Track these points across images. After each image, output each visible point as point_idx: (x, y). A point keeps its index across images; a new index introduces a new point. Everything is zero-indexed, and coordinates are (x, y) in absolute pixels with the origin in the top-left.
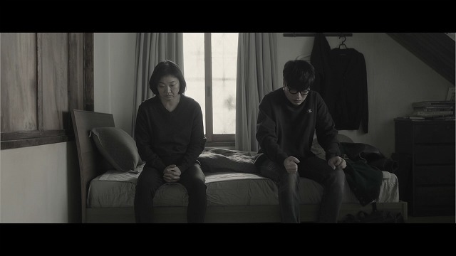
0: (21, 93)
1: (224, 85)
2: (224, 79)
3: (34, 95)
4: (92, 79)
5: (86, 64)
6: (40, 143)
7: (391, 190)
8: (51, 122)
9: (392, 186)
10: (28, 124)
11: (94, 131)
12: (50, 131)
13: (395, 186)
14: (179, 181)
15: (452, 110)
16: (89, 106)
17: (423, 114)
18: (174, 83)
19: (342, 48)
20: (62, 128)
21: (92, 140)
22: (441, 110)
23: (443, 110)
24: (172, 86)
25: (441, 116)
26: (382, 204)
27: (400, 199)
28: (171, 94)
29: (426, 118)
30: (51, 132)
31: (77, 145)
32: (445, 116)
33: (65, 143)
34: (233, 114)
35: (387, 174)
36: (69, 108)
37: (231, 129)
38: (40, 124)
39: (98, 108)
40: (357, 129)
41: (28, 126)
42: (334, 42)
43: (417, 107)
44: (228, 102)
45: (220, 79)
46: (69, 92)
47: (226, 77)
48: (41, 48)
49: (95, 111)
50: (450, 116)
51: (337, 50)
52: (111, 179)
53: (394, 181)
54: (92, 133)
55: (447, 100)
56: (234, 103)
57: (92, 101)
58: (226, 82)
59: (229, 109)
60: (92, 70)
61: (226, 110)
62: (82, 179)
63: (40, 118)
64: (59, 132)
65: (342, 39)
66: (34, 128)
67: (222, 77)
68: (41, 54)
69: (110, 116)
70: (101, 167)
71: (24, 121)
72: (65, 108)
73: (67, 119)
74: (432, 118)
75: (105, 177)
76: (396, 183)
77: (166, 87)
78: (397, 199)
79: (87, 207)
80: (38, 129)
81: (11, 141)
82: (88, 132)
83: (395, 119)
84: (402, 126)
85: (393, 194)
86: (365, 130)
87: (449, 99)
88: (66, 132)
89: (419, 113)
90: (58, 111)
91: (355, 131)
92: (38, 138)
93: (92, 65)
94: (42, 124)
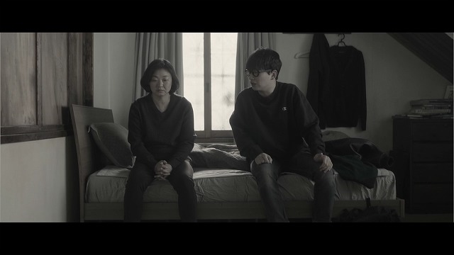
0: (21, 87)
1: (223, 82)
2: (223, 76)
3: (33, 90)
4: (92, 74)
5: (86, 60)
6: (39, 138)
7: (388, 188)
8: (51, 117)
9: (389, 184)
10: (27, 118)
11: (92, 126)
12: (49, 126)
13: (392, 186)
15: (450, 108)
16: (88, 101)
17: (421, 112)
18: (167, 78)
19: (340, 45)
20: (61, 123)
21: (90, 135)
22: (439, 108)
23: (441, 108)
24: (164, 80)
25: (439, 114)
26: (379, 201)
27: (397, 196)
28: (162, 89)
29: (424, 116)
31: (76, 140)
32: (443, 114)
33: (64, 138)
35: (381, 172)
36: (68, 103)
38: (39, 119)
39: (97, 103)
40: (355, 126)
41: (27, 121)
42: (333, 39)
43: (415, 105)
44: (227, 99)
45: (219, 76)
46: (68, 87)
47: (226, 73)
48: (41, 43)
49: (94, 106)
50: (448, 113)
51: (336, 47)
52: (109, 175)
53: (392, 178)
54: (91, 128)
56: (233, 99)
57: (92, 97)
58: (225, 79)
59: (228, 106)
60: (92, 65)
61: (225, 106)
62: (80, 174)
63: (39, 113)
64: (58, 127)
65: (341, 36)
66: (33, 123)
67: (221, 73)
68: (41, 49)
69: (109, 112)
70: (99, 162)
71: (24, 116)
72: (65, 104)
73: (66, 114)
74: (430, 116)
75: (103, 173)
76: (393, 180)
77: (159, 81)
78: (394, 196)
79: (85, 202)
80: (37, 124)
81: (12, 135)
82: (87, 128)
83: (393, 117)
84: (400, 124)
85: (390, 192)
86: (363, 128)
87: (446, 97)
88: (65, 127)
89: (417, 111)
90: (57, 107)
91: (353, 129)
92: (37, 132)
93: (92, 60)
94: (42, 119)
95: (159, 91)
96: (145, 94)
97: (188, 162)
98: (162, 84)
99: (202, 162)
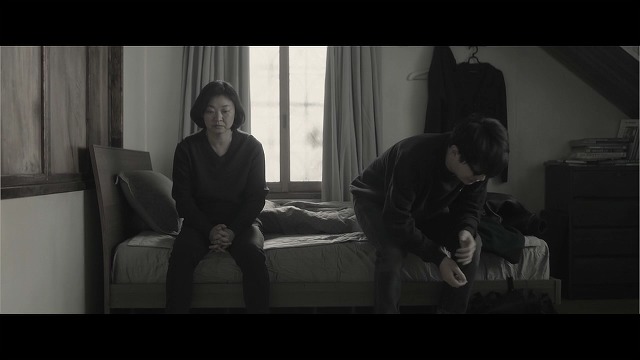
0: (20, 120)
1: (306, 113)
2: (306, 105)
3: (38, 124)
4: (121, 102)
5: (113, 81)
6: (46, 192)
7: (538, 263)
8: (62, 162)
9: (540, 258)
10: (29, 164)
11: (122, 175)
12: (60, 174)
13: (545, 257)
14: (229, 249)
15: (625, 151)
16: (116, 140)
17: (584, 156)
18: (228, 108)
19: (472, 62)
20: (78, 171)
21: (119, 188)
22: (609, 151)
23: (613, 151)
24: (224, 112)
25: (610, 160)
26: (526, 281)
27: (551, 275)
28: (221, 123)
29: (589, 162)
30: (63, 176)
31: (99, 195)
32: (615, 159)
33: (82, 192)
34: (318, 153)
35: (529, 240)
36: (87, 142)
37: (316, 175)
38: (47, 165)
39: (129, 143)
41: (29, 168)
42: (461, 54)
43: (575, 146)
44: (312, 137)
45: (300, 104)
46: (88, 120)
47: (310, 101)
49: (125, 147)
50: (623, 158)
51: (465, 65)
52: (145, 244)
53: (544, 250)
54: (120, 178)
55: (619, 136)
56: (320, 138)
57: (120, 134)
58: (310, 109)
59: (314, 147)
60: (121, 89)
61: (309, 148)
62: (104, 243)
63: (46, 156)
64: (73, 176)
65: (473, 49)
66: (38, 170)
67: (303, 101)
68: (49, 66)
69: (145, 156)
70: (131, 226)
71: (24, 161)
72: (82, 144)
73: (85, 157)
74: (596, 162)
75: (137, 241)
76: (546, 253)
77: (217, 113)
78: (547, 275)
79: (111, 282)
80: (43, 172)
82: (114, 177)
83: (545, 164)
84: (554, 173)
85: (542, 269)
86: (504, 178)
87: (621, 135)
88: (83, 176)
89: (579, 155)
90: (72, 148)
92: (43, 184)
93: (121, 83)
94: (50, 164)
95: (216, 126)
96: (197, 130)
97: (256, 227)
98: (221, 116)
99: (277, 226)
